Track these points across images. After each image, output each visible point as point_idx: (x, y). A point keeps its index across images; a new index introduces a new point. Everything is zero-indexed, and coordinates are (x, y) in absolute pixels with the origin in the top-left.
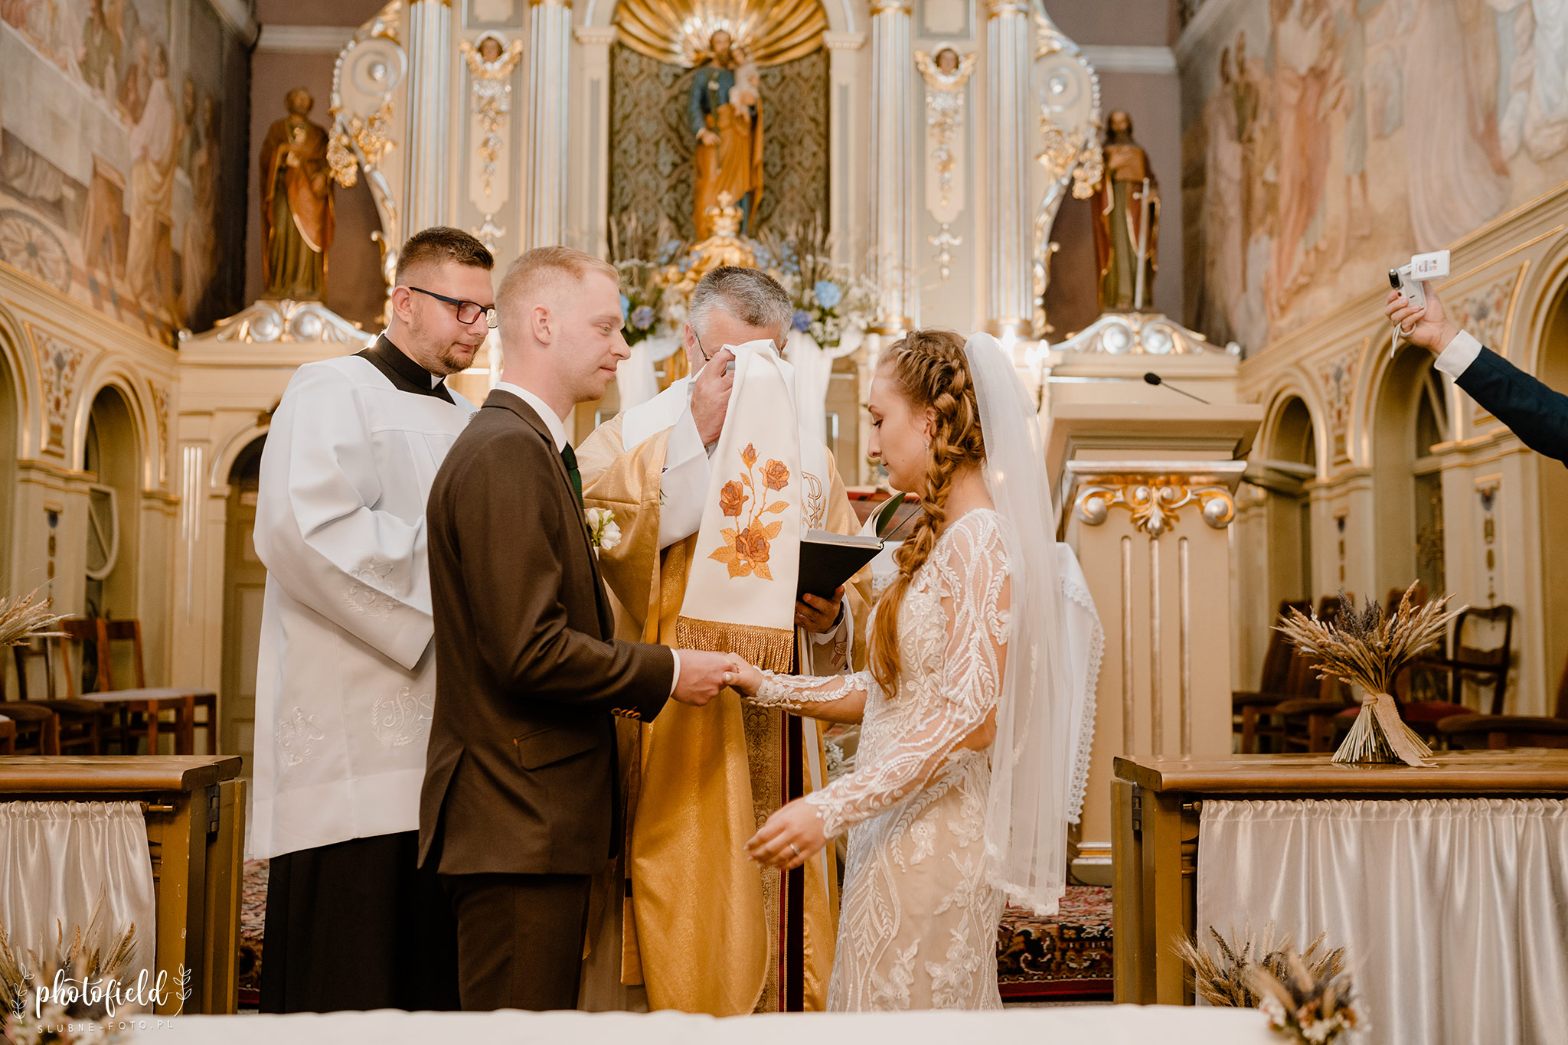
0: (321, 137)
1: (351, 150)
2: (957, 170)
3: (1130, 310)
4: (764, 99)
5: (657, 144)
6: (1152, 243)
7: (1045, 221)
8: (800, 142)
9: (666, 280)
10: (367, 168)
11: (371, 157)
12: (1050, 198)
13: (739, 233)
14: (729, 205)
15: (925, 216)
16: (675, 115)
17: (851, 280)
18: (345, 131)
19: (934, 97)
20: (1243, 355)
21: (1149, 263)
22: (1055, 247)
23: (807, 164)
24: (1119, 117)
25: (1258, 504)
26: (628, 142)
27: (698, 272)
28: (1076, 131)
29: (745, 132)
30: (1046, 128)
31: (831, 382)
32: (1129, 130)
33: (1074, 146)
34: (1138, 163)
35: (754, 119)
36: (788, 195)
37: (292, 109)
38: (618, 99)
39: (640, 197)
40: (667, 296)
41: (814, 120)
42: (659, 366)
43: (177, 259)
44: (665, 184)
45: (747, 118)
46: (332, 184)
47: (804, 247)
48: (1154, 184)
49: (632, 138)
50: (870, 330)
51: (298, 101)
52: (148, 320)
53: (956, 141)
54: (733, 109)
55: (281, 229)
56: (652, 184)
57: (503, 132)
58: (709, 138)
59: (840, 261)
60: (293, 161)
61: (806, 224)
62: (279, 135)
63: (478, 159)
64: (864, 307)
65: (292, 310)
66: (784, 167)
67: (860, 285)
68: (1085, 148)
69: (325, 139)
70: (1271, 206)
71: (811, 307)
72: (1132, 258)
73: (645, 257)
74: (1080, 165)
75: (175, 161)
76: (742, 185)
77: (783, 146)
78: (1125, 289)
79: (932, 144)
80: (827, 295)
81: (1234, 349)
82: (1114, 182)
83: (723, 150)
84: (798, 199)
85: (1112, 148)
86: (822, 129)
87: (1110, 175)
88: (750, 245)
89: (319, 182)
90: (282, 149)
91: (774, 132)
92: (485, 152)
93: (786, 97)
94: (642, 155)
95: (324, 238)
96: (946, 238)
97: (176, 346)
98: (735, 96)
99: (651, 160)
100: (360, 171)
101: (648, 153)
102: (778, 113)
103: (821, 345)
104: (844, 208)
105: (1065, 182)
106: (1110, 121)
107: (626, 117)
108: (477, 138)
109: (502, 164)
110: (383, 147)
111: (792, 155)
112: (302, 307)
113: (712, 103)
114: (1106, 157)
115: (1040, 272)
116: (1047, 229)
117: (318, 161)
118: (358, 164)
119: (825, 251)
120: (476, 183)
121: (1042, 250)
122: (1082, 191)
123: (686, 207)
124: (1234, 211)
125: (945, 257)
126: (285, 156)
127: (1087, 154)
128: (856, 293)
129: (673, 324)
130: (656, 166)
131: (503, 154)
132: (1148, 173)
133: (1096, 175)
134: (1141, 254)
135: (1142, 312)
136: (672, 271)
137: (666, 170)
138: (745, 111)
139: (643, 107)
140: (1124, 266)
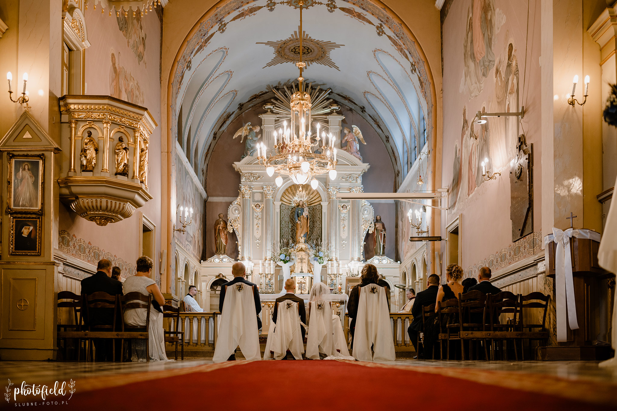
0: (226, 223)
1: (232, 226)
2: (346, 228)
3: (380, 255)
4: (309, 213)
5: (288, 222)
6: (384, 242)
7: (364, 238)
8: (317, 222)
9: (292, 251)
10: (235, 229)
11: (236, 227)
12: (365, 233)
13: (305, 242)
14: (303, 236)
15: (340, 237)
16: (292, 216)
17: (326, 251)
18: (230, 222)
19: (342, 214)
20: (401, 263)
21: (384, 246)
22: (365, 243)
23: (318, 226)
24: (378, 217)
25: (401, 292)
26: (283, 223)
27: (297, 249)
28: (369, 221)
29: (306, 221)
30: (363, 220)
31: (322, 269)
32: (380, 219)
33: (369, 224)
34: (381, 226)
35: (308, 218)
36: (314, 232)
37: (220, 217)
38: (281, 214)
39: (285, 233)
40: (292, 254)
41: (319, 218)
42: (290, 267)
43: (200, 246)
44: (290, 230)
45: (306, 218)
46: (228, 232)
47: (317, 245)
48: (385, 230)
49: (284, 222)
50: (329, 260)
51: (221, 216)
52: (197, 259)
53: (346, 223)
54: (304, 216)
55: (219, 241)
56: (288, 230)
57: (260, 222)
58: (299, 222)
59: (323, 248)
60: (220, 228)
61: (317, 240)
62: (217, 223)
63: (256, 227)
64: (328, 256)
65: (222, 257)
66: (313, 227)
67: (327, 252)
68: (371, 223)
69: (226, 224)
70: (404, 236)
71: (318, 256)
72: (380, 245)
73: (287, 247)
74: (370, 227)
75: (199, 229)
76: (305, 231)
77: (313, 223)
78: (379, 251)
79: (342, 223)
80: (321, 254)
81: (399, 262)
82: (377, 230)
83: (301, 225)
84: (316, 233)
85: (376, 223)
86: (321, 220)
87: (376, 229)
88: (307, 244)
89: (225, 232)
90: (219, 226)
91: (311, 220)
92: (257, 226)
93: (314, 213)
94: (286, 224)
95: (226, 242)
96: (344, 242)
97: (200, 263)
98: (304, 214)
99: (288, 225)
100: (233, 230)
101: (287, 224)
102: (312, 216)
103: (320, 263)
104: (325, 236)
105: (367, 230)
106: (377, 218)
107: (283, 218)
108: (255, 223)
109: (260, 228)
110: (238, 225)
111: (315, 224)
112: (224, 256)
113: (299, 215)
114: (375, 225)
115: (362, 248)
116: (364, 240)
117: (225, 227)
118: (233, 228)
119: (321, 246)
120: (255, 232)
121: (363, 243)
122: (370, 232)
123: (294, 235)
124: (401, 235)
125: (344, 245)
126: (219, 227)
127: (371, 225)
128: (326, 254)
129: (293, 259)
130: (288, 227)
131: (260, 226)
132: (384, 227)
133: (373, 229)
134: (382, 244)
135: (381, 256)
136: (292, 249)
137: (290, 227)
138: (306, 217)
139: (286, 215)
140: (378, 246)
